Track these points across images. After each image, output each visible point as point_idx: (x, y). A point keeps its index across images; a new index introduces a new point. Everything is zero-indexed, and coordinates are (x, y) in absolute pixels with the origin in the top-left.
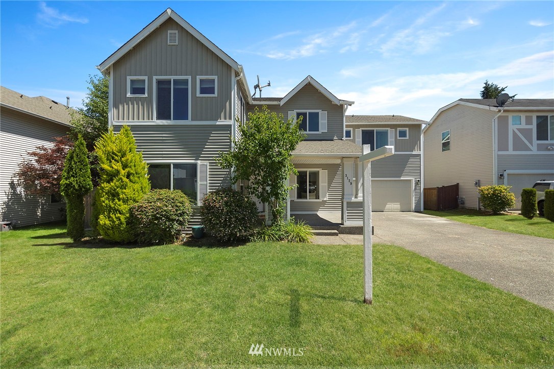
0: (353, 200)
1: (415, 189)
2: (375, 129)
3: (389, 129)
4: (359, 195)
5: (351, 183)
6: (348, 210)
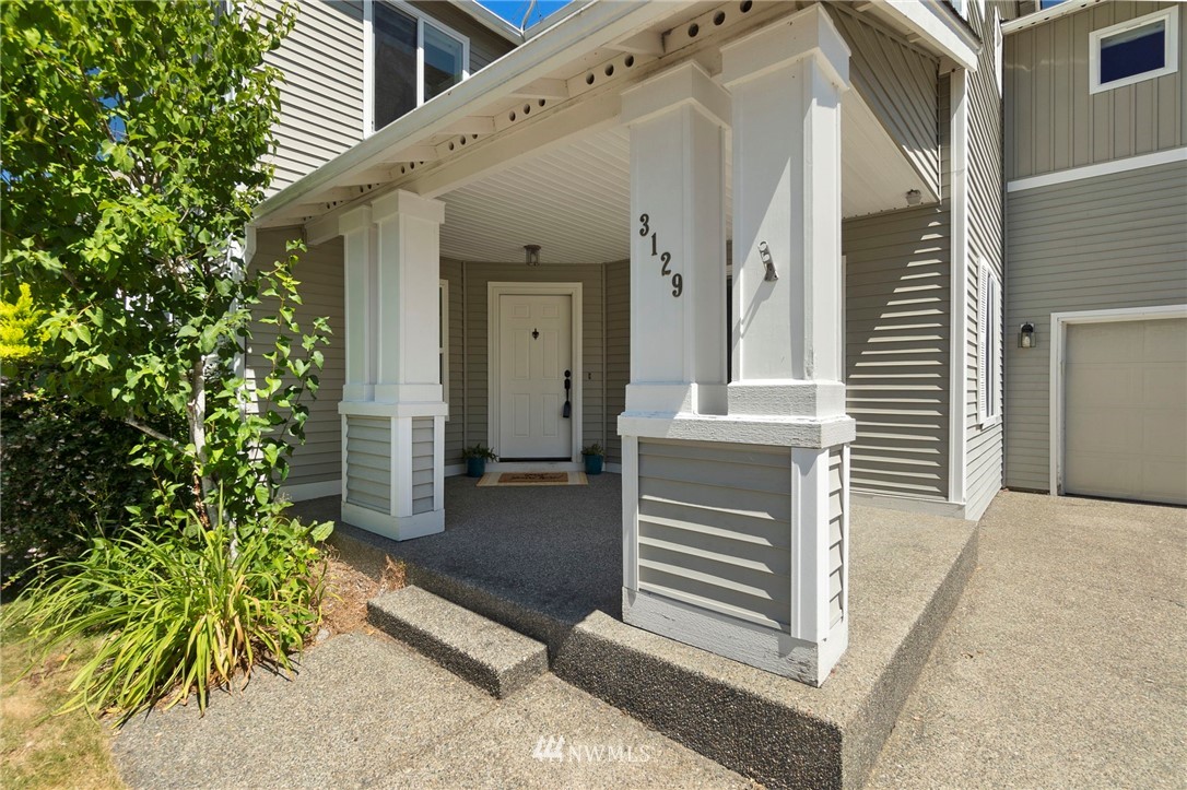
4: (741, 380)
5: (678, 283)
6: (644, 507)
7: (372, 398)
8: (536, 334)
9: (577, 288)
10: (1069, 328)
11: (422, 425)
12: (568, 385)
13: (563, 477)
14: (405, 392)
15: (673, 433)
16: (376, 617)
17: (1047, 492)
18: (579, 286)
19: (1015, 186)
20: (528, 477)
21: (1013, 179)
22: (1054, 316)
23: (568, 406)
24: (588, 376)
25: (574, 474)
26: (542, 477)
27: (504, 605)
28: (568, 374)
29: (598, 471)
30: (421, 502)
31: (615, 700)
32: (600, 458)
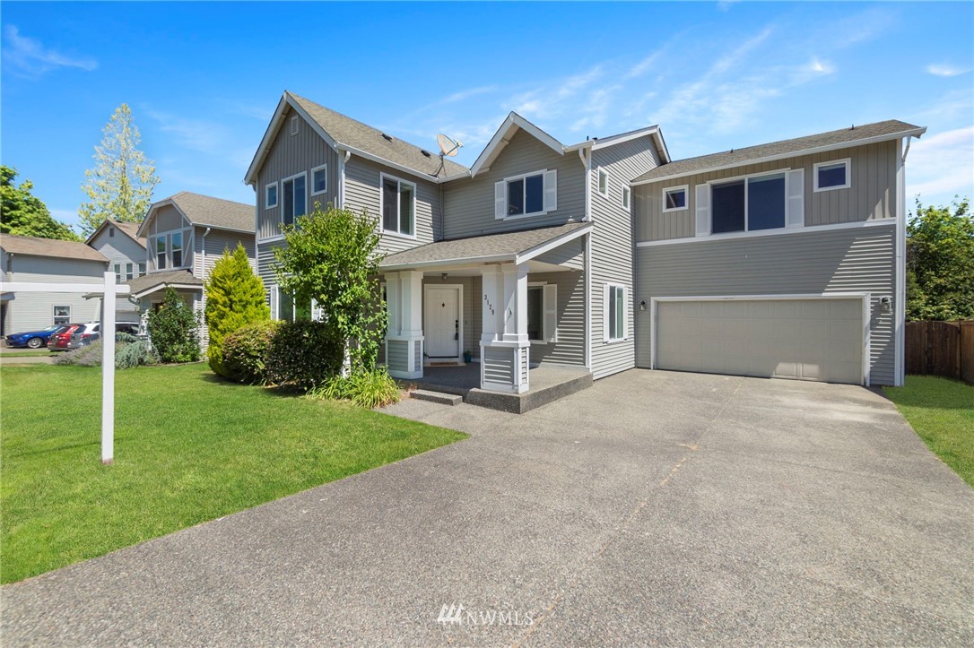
0: (495, 342)
1: (873, 324)
2: (746, 178)
3: (787, 172)
4: (505, 334)
5: (493, 311)
6: (486, 362)
7: (400, 334)
8: (443, 305)
9: (461, 287)
10: (658, 303)
11: (417, 343)
12: (457, 326)
13: (456, 363)
14: (413, 333)
15: (492, 345)
16: (413, 396)
17: (650, 369)
18: (462, 285)
19: (639, 245)
20: (442, 363)
21: (638, 242)
22: (652, 298)
23: (457, 335)
24: (465, 322)
25: (460, 362)
26: (448, 363)
27: (450, 389)
28: (457, 321)
29: (470, 361)
30: (417, 367)
31: (479, 405)
32: (471, 357)
